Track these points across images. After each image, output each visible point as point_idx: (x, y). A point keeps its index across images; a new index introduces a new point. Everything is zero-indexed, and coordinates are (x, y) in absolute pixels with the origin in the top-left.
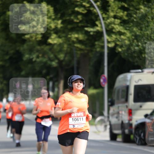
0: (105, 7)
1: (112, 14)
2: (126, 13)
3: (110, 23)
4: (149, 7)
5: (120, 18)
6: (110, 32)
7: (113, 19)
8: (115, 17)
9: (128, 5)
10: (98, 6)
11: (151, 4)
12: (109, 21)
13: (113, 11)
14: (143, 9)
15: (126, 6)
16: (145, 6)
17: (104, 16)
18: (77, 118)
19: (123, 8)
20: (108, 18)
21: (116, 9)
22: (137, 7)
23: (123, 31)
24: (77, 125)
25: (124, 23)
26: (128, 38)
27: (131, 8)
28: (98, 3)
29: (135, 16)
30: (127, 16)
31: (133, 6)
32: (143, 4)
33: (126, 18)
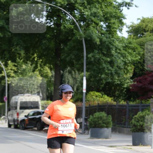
0: (6, 65)
1: (10, 68)
2: (16, 68)
3: (9, 72)
4: (26, 66)
5: (14, 70)
6: (9, 76)
7: (10, 71)
8: (11, 69)
9: (17, 64)
10: (3, 65)
13: (10, 67)
14: (24, 67)
15: (16, 64)
16: (25, 65)
17: (6, 69)
18: (65, 124)
19: (15, 66)
20: (8, 70)
21: (11, 66)
22: (22, 65)
23: (15, 76)
24: (66, 131)
25: (15, 72)
27: (19, 66)
28: (4, 63)
29: (20, 69)
30: (17, 69)
31: (19, 65)
32: (24, 64)
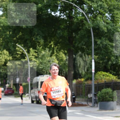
0: (28, 52)
1: (31, 54)
2: (37, 54)
5: (35, 56)
6: (31, 60)
8: (33, 55)
9: (38, 51)
10: (26, 51)
11: (46, 51)
12: (30, 57)
13: (32, 53)
14: (43, 52)
15: (37, 51)
16: (44, 51)
17: (29, 55)
19: (36, 52)
20: (30, 56)
21: (33, 52)
22: (41, 52)
23: (36, 60)
25: (36, 57)
26: (38, 63)
27: (39, 52)
28: (26, 50)
29: (40, 55)
31: (39, 51)
33: (37, 56)
